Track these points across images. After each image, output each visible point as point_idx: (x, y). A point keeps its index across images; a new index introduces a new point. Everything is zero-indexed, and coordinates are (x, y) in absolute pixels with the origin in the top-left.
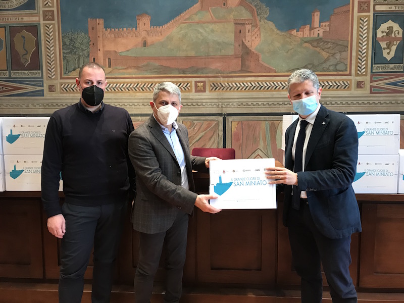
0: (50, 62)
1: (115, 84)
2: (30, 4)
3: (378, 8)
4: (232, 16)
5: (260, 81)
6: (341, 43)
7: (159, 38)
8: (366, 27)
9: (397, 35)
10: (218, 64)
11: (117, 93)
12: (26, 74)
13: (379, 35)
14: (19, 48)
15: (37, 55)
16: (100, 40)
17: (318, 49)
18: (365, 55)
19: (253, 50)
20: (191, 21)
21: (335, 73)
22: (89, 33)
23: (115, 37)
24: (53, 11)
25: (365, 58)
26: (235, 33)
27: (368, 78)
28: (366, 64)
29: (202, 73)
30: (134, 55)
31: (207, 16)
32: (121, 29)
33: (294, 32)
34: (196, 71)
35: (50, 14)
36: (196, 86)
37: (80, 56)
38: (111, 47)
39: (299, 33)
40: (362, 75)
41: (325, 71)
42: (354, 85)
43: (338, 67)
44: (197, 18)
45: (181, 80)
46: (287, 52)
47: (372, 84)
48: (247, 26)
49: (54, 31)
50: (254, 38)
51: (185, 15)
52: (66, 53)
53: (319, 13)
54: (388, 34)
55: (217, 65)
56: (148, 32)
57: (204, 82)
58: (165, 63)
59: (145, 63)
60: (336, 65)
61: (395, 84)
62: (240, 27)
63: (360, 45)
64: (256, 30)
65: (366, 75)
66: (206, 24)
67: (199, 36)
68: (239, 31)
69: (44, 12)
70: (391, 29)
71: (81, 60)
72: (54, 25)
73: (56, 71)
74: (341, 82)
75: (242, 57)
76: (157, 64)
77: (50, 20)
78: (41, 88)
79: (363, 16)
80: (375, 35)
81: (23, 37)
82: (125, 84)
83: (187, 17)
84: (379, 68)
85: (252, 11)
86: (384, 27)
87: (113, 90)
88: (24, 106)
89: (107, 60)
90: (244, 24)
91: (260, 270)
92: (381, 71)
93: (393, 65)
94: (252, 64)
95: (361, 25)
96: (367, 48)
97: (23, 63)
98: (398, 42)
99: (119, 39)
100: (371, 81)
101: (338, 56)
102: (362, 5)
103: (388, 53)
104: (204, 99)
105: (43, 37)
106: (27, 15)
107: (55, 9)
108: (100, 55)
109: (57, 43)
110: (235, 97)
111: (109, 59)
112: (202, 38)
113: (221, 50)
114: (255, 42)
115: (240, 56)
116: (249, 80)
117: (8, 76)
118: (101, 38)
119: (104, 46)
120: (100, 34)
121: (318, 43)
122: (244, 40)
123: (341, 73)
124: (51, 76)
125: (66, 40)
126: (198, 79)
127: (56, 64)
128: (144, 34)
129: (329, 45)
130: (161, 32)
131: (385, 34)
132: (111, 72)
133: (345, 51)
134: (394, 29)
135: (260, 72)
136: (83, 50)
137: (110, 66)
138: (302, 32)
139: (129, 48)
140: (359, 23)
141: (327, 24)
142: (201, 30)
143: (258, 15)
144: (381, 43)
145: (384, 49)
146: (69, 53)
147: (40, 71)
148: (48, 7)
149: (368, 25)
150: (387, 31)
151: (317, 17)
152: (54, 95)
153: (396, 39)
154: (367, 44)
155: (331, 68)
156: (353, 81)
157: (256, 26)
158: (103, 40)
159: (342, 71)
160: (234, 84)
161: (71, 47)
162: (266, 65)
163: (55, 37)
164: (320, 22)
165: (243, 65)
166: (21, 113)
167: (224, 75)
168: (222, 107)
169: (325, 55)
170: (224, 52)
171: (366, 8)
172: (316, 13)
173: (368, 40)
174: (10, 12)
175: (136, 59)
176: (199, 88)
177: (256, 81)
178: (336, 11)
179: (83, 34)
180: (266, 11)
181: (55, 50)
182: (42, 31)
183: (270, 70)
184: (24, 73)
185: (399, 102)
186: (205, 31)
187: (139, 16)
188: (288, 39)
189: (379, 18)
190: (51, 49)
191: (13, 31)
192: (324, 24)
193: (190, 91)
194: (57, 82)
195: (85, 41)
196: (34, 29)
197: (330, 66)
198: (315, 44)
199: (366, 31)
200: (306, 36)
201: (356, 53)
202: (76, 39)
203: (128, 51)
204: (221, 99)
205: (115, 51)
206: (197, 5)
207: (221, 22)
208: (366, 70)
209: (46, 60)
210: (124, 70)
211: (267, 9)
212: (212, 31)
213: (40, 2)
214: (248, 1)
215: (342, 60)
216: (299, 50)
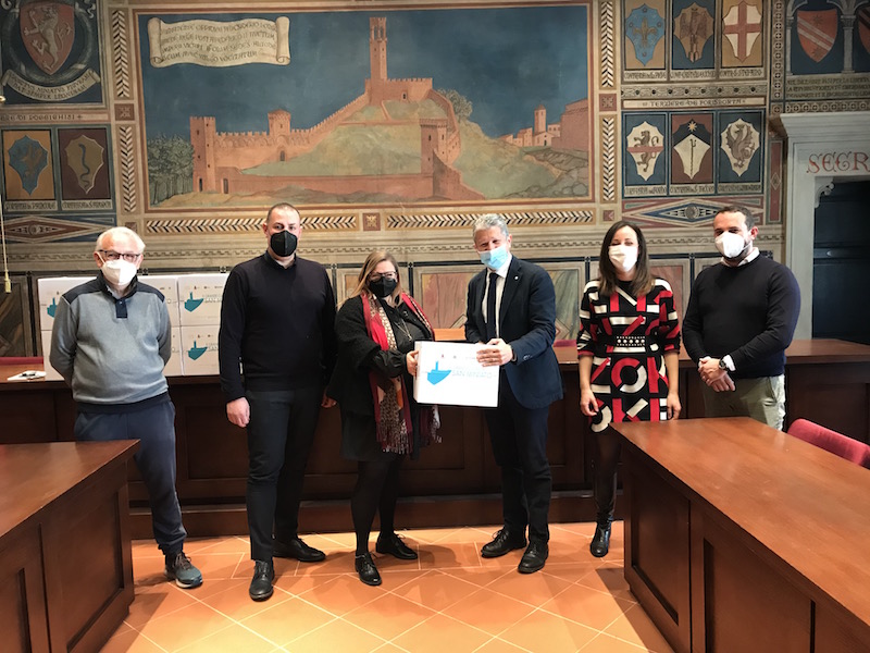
0: (127, 186)
2: (94, 95)
3: (628, 104)
4: (416, 114)
5: (462, 213)
6: (578, 154)
7: (304, 147)
8: (612, 132)
9: (655, 143)
10: (399, 188)
11: (239, 233)
12: (89, 205)
13: (631, 144)
14: (75, 163)
15: (105, 174)
16: (210, 151)
17: (546, 164)
18: (612, 172)
19: (450, 166)
20: (354, 121)
21: (572, 199)
22: (193, 140)
23: (234, 146)
24: (133, 105)
25: (613, 177)
26: (423, 140)
27: (619, 205)
28: (615, 185)
29: (374, 201)
30: (265, 174)
31: (379, 114)
32: (243, 134)
33: (510, 139)
34: (364, 199)
35: (127, 109)
36: (365, 220)
37: (178, 175)
38: (227, 161)
39: (517, 139)
40: (610, 202)
41: (557, 196)
42: (599, 216)
43: (575, 191)
44: (363, 118)
45: (341, 211)
46: (501, 169)
47: (624, 215)
48: (439, 129)
49: (134, 136)
50: (450, 148)
51: (344, 113)
52: (155, 172)
53: (544, 111)
54: (642, 141)
55: (396, 189)
56: (286, 138)
57: (378, 215)
58: (315, 187)
59: (284, 187)
60: (572, 187)
61: (656, 214)
62: (429, 131)
63: (605, 158)
64: (453, 136)
65: (615, 202)
66: (377, 126)
67: (368, 144)
68: (427, 137)
69: (116, 106)
70: (646, 134)
71: (180, 183)
72: (134, 126)
73: (137, 200)
74: (581, 212)
75: (434, 177)
76: (303, 187)
77: (127, 119)
79: (608, 116)
80: (625, 143)
81: (80, 145)
83: (348, 115)
84: (633, 191)
85: (446, 108)
86: (637, 131)
88: (84, 258)
89: (222, 181)
90: (435, 127)
92: (635, 195)
93: (652, 187)
94: (449, 188)
95: (604, 129)
96: (615, 163)
97: (82, 187)
98: (658, 154)
99: (241, 149)
101: (574, 174)
102: (605, 100)
103: (645, 170)
104: (379, 241)
105: (115, 147)
106: (88, 111)
107: (135, 102)
108: (211, 173)
109: (140, 155)
110: (426, 237)
111: (225, 180)
112: (372, 148)
113: (401, 167)
114: (452, 153)
115: (431, 175)
116: (447, 212)
117: (56, 209)
118: (211, 148)
119: (216, 160)
120: (210, 141)
121: (545, 155)
122: (435, 150)
123: (579, 198)
124: (129, 209)
125: (154, 150)
126: (368, 211)
127: (137, 188)
128: (280, 141)
129: (562, 158)
130: (307, 138)
131: (639, 142)
132: (228, 201)
133: (584, 166)
134: (652, 136)
135: (461, 199)
136: (182, 167)
137: (226, 192)
138: (521, 140)
139: (258, 162)
140: (602, 126)
141: (557, 126)
142: (370, 136)
143: (456, 113)
144: (634, 155)
145: (639, 163)
146: (161, 170)
147: (110, 201)
148: (123, 99)
149: (615, 128)
150: (642, 138)
151: (542, 117)
153: (655, 149)
154: (615, 157)
155: (566, 192)
156: (598, 210)
157: (453, 129)
158: (215, 151)
159: (581, 196)
160: (422, 217)
161: (162, 161)
162: (469, 188)
163: (135, 146)
164: (547, 124)
165: (436, 187)
166: (79, 269)
167: (409, 204)
168: (406, 253)
169: (555, 172)
170: (405, 170)
171: (611, 105)
172: (540, 111)
173: (615, 151)
174: (59, 106)
175: (269, 179)
176: (369, 225)
177: (456, 213)
178: (569, 108)
179: (181, 141)
180: (468, 107)
181: (135, 165)
182: (114, 137)
183: (477, 197)
184: (83, 204)
185: (663, 240)
186: (377, 137)
187: (272, 113)
188: (501, 150)
189: (630, 120)
190: (129, 165)
191: (65, 136)
192: (552, 127)
193: (356, 228)
194: (140, 218)
195: (185, 151)
196: (100, 133)
197: (563, 189)
198: (541, 156)
199: (612, 138)
200: (526, 145)
201: (601, 169)
202: (171, 149)
203: (255, 167)
204: (405, 240)
205: (235, 168)
206: (363, 98)
207: (400, 124)
208: (616, 194)
209: (121, 183)
210: (251, 199)
211: (469, 105)
212: (388, 137)
213: (110, 91)
214: (440, 92)
215: (581, 180)
216: (518, 165)
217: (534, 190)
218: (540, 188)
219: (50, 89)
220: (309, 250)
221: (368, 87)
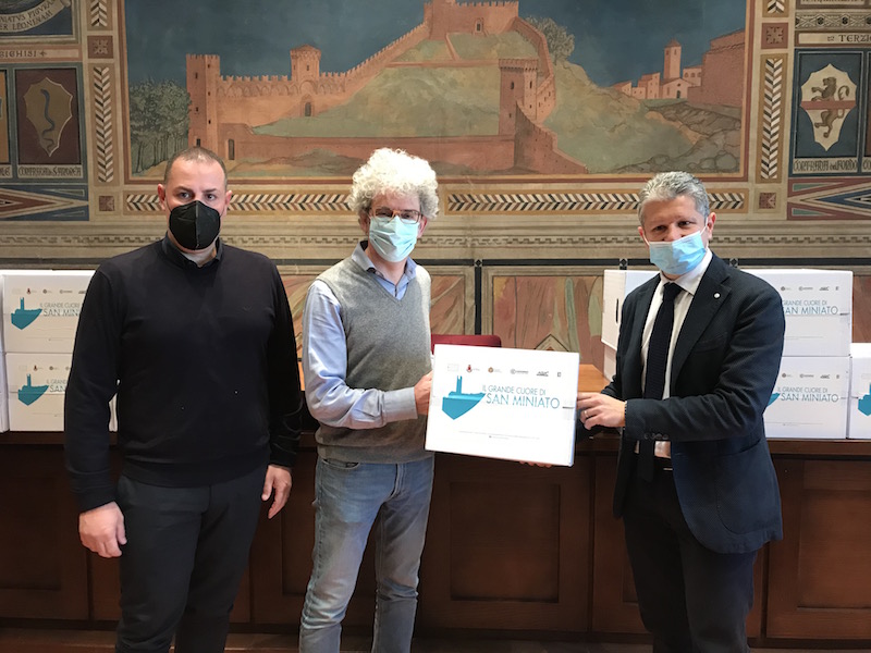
0: (103, 147)
1: (244, 196)
2: (61, 24)
3: (805, 39)
4: (494, 52)
5: (554, 192)
6: (726, 111)
7: (336, 97)
8: (780, 78)
9: (844, 95)
10: (466, 155)
11: (248, 214)
12: (52, 171)
13: (807, 96)
14: (35, 116)
15: (74, 132)
16: (212, 100)
17: (677, 125)
18: (776, 137)
19: (539, 126)
20: (407, 62)
21: (714, 175)
22: (189, 85)
23: (244, 95)
24: (111, 38)
25: (776, 145)
26: (502, 88)
27: (784, 186)
28: (780, 157)
30: (285, 134)
31: (442, 51)
32: (257, 78)
33: (627, 88)
35: (104, 43)
37: (169, 134)
38: (235, 116)
39: (638, 89)
40: (770, 181)
42: (753, 201)
43: (720, 164)
44: (419, 57)
46: (613, 130)
47: (791, 200)
48: (526, 74)
49: (112, 80)
50: (541, 100)
51: (394, 49)
52: (139, 129)
53: (679, 49)
54: (824, 93)
55: (462, 157)
56: (314, 84)
58: (351, 152)
59: (308, 152)
60: (715, 159)
61: (838, 200)
62: (512, 76)
63: (766, 117)
64: (546, 83)
65: (778, 181)
66: (439, 69)
67: (425, 95)
68: (509, 85)
69: (90, 38)
70: (830, 82)
71: (171, 143)
72: (112, 67)
73: (116, 166)
74: (726, 195)
75: (516, 140)
76: (334, 152)
77: (103, 56)
78: (84, 203)
79: (773, 56)
80: (797, 96)
81: (45, 92)
82: (266, 196)
83: (399, 52)
84: (807, 166)
85: (537, 43)
86: (817, 79)
87: (240, 209)
88: (45, 242)
89: (227, 143)
90: (520, 70)
91: (555, 600)
92: (809, 172)
93: (837, 159)
94: (537, 157)
95: (768, 75)
96: (781, 125)
97: (45, 147)
98: (847, 111)
99: (253, 99)
100: (790, 194)
101: (720, 140)
102: (771, 31)
103: (826, 135)
104: (436, 229)
105: (87, 94)
106: (54, 46)
107: (115, 34)
108: (212, 132)
109: (119, 106)
110: (502, 225)
111: (231, 142)
112: (430, 98)
113: (470, 125)
114: (543, 107)
115: (512, 137)
116: (532, 190)
117: (11, 176)
118: (213, 97)
119: (219, 114)
120: (212, 88)
121: (678, 112)
122: (519, 103)
123: (725, 175)
124: (104, 178)
125: (137, 99)
127: (115, 150)
128: (306, 89)
129: (702, 116)
130: (342, 86)
131: (818, 94)
132: (234, 169)
133: (734, 129)
134: (839, 85)
135: (554, 172)
136: (174, 122)
137: (232, 157)
138: (643, 89)
139: (274, 118)
140: (763, 70)
141: (696, 71)
142: (429, 83)
143: (551, 51)
144: (810, 113)
145: (818, 125)
146: (145, 127)
147: (81, 166)
148: (98, 29)
149: (784, 74)
150: (824, 88)
151: (675, 57)
152: (110, 218)
153: (842, 104)
154: (781, 116)
155: (707, 165)
156: (752, 193)
157: (546, 74)
158: (219, 101)
159: (728, 171)
160: (498, 196)
161: (149, 115)
162: (565, 156)
163: (114, 93)
164: (682, 68)
165: (518, 156)
166: (39, 256)
167: (479, 178)
168: (473, 246)
169: (691, 136)
170: (477, 130)
171: (779, 39)
172: (673, 49)
173: (782, 107)
174: (17, 40)
175: (290, 141)
177: (545, 191)
178: (716, 44)
179: (174, 87)
180: (568, 42)
181: (113, 120)
182: (86, 80)
183: (576, 169)
184: (46, 171)
185: (848, 238)
186: (438, 83)
187: (296, 49)
188: (613, 103)
189: (807, 61)
190: (106, 120)
191: (24, 78)
192: (689, 71)
194: (119, 190)
195: (179, 101)
196: (68, 75)
197: (702, 161)
198: (672, 113)
199: (779, 87)
200: (651, 97)
201: (759, 133)
202: (160, 98)
203: (271, 124)
204: (471, 228)
205: (245, 126)
206: (421, 29)
207: (471, 66)
208: (780, 169)
209: (94, 142)
210: (263, 167)
211: (570, 40)
212: (453, 83)
213: (82, 19)
214: (530, 20)
215: (729, 149)
216: (637, 125)
217: (659, 161)
218: (668, 159)
219: (7, 16)
220: (341, 239)
221: (428, 14)
